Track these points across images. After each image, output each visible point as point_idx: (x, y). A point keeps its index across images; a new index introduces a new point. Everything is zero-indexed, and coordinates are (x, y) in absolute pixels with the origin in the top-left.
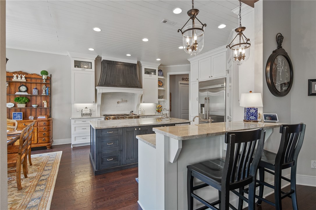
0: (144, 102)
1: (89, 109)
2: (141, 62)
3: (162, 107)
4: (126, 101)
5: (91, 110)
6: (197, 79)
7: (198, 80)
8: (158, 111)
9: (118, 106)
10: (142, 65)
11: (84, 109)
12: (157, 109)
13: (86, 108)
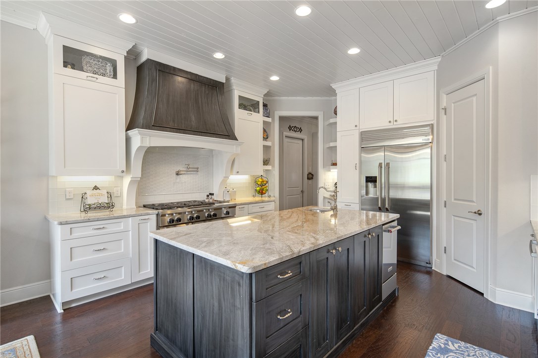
0: (238, 172)
1: (104, 192)
2: (233, 80)
3: (267, 182)
4: (197, 170)
5: (110, 195)
6: (356, 126)
7: (358, 128)
8: (261, 192)
9: (178, 180)
10: (234, 87)
11: (89, 192)
12: (258, 189)
13: (96, 188)
